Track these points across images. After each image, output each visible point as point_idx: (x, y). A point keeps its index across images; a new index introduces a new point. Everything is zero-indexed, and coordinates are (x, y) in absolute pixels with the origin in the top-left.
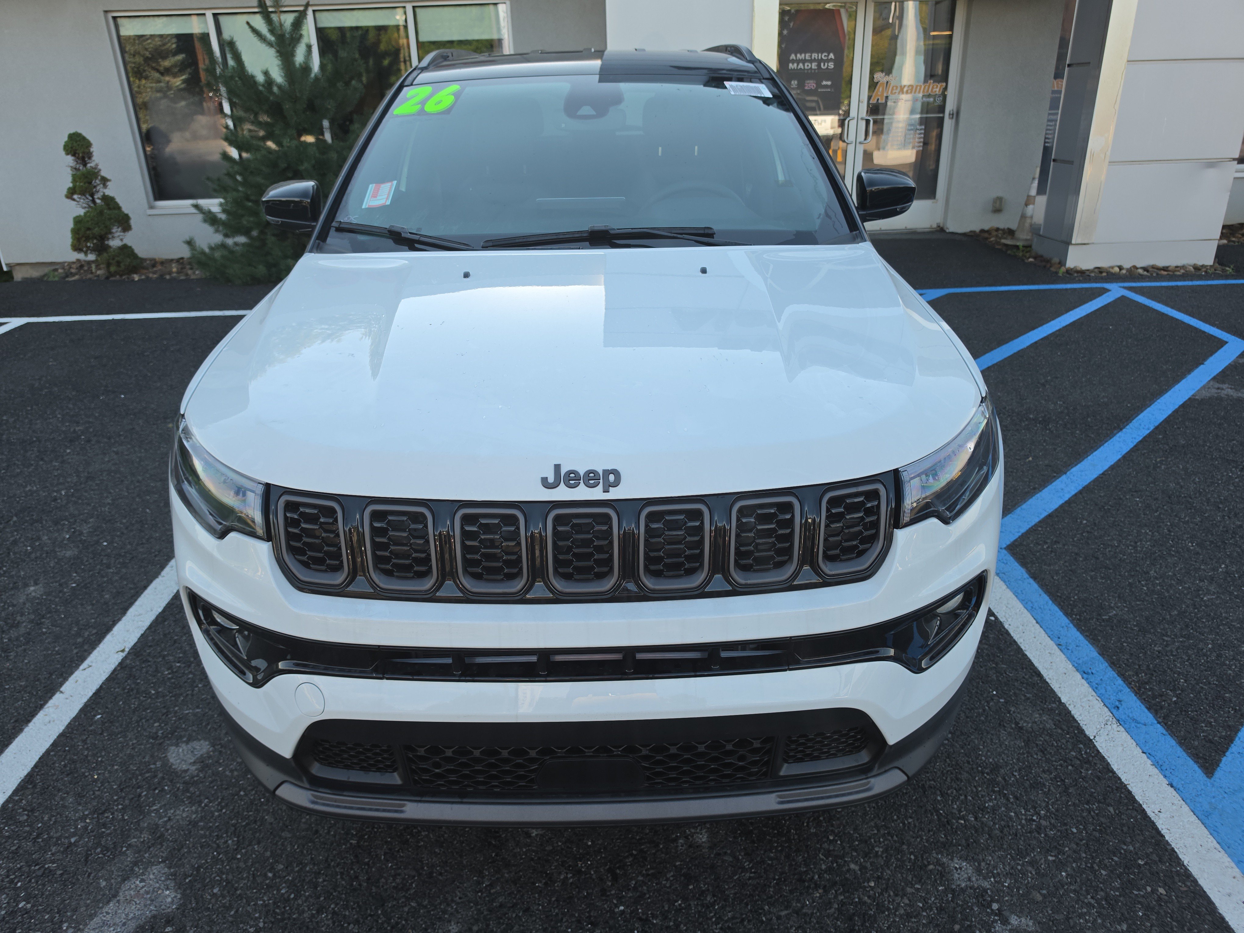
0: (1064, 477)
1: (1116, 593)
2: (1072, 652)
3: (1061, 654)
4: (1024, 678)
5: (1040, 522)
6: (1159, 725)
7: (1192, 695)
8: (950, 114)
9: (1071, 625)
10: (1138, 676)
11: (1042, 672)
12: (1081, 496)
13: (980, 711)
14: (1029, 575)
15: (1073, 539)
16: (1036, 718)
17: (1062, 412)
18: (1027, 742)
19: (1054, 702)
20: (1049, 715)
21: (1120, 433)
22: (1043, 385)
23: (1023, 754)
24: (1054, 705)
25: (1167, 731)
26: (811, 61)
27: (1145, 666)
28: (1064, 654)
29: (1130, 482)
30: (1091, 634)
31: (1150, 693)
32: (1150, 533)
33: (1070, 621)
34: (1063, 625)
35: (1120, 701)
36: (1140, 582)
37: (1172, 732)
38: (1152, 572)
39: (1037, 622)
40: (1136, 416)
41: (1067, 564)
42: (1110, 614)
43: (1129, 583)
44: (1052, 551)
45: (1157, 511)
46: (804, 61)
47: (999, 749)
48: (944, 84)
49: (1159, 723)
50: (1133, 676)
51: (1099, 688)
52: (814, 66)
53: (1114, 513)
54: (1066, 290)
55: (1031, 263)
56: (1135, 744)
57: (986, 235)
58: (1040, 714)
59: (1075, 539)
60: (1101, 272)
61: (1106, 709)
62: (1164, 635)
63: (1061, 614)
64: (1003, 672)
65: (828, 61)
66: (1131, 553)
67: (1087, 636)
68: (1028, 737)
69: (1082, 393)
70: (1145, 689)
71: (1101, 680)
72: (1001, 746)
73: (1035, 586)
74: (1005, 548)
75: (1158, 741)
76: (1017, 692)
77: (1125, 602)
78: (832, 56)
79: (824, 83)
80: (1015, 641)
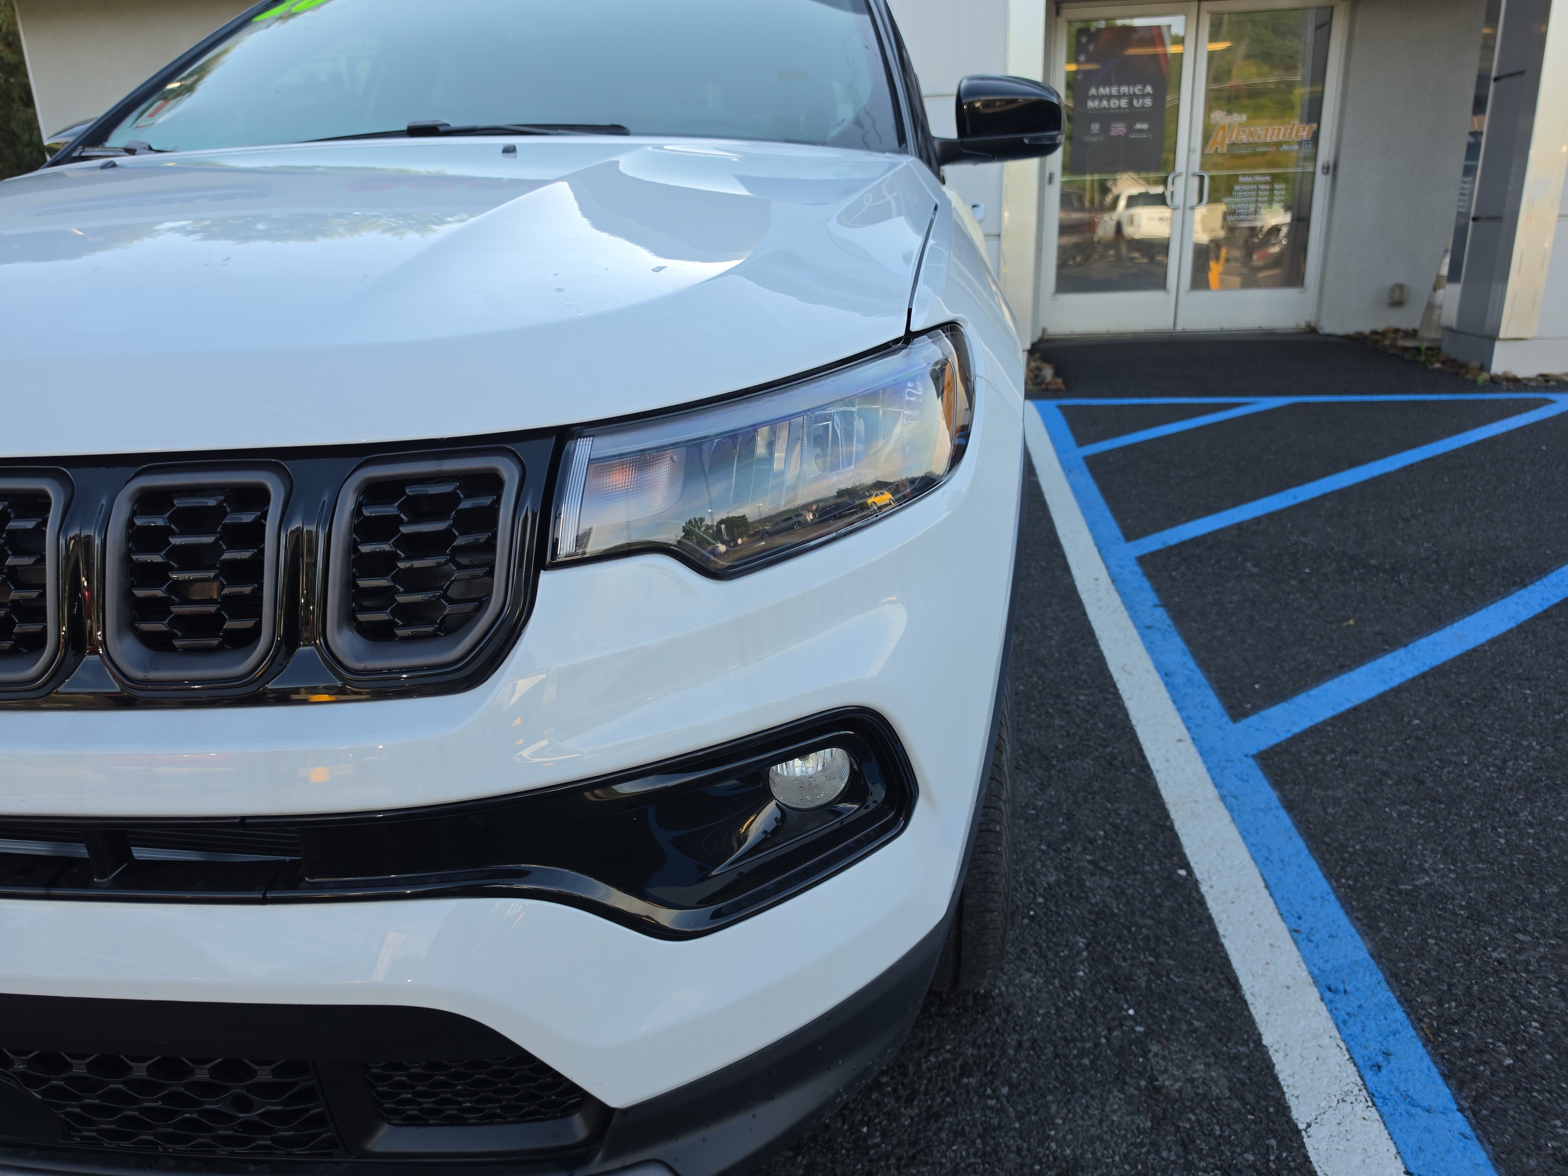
0: (1401, 652)
1: (1440, 845)
2: (1317, 947)
3: (1294, 948)
4: (1201, 988)
5: (1334, 718)
6: (1459, 1115)
7: (1548, 1057)
8: (1323, 168)
9: (1332, 897)
10: (1441, 1005)
11: (1241, 981)
12: (1422, 681)
13: (1088, 1045)
14: (1282, 802)
15: (1385, 748)
16: (1197, 1071)
17: (1427, 558)
18: (1158, 1122)
19: (1246, 1043)
20: (1226, 1069)
21: (1522, 592)
22: (1407, 520)
23: (1142, 1144)
24: (1242, 1049)
25: (1474, 1129)
26: (1119, 97)
27: (1461, 988)
28: (1299, 949)
29: (1521, 664)
30: (1366, 917)
31: (1457, 1044)
32: (1538, 747)
33: (1333, 888)
34: (1316, 894)
35: (1387, 1054)
36: (1494, 828)
37: (1487, 1134)
38: (1526, 813)
39: (1267, 886)
40: (1558, 568)
41: (1361, 789)
42: (1417, 883)
43: (1473, 829)
44: (1339, 766)
45: (1559, 712)
46: (1109, 97)
47: (1093, 1130)
48: (1315, 126)
49: (1461, 1110)
50: (1431, 1005)
51: (1351, 1022)
52: (1124, 103)
53: (1476, 710)
54: (1483, 401)
55: (1438, 369)
56: (1393, 1150)
57: (1378, 337)
58: (1208, 1065)
59: (1390, 749)
60: (1547, 381)
61: (1351, 1068)
62: (1519, 931)
63: (1319, 874)
64: (1164, 973)
65: (1144, 96)
66: (1492, 778)
67: (1357, 918)
68: (1165, 1111)
69: (1469, 532)
70: (1450, 1033)
71: (1360, 1006)
72: (1101, 1122)
73: (1286, 820)
74: (1254, 757)
75: (1448, 1151)
76: (1178, 1014)
77: (1454, 862)
78: (1149, 89)
79: (1138, 126)
80: (1210, 918)
